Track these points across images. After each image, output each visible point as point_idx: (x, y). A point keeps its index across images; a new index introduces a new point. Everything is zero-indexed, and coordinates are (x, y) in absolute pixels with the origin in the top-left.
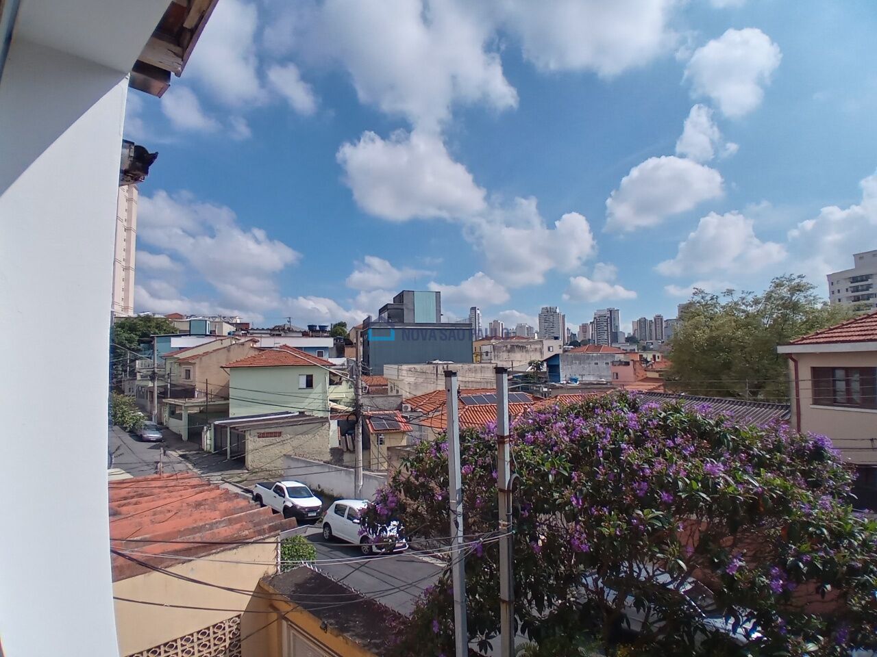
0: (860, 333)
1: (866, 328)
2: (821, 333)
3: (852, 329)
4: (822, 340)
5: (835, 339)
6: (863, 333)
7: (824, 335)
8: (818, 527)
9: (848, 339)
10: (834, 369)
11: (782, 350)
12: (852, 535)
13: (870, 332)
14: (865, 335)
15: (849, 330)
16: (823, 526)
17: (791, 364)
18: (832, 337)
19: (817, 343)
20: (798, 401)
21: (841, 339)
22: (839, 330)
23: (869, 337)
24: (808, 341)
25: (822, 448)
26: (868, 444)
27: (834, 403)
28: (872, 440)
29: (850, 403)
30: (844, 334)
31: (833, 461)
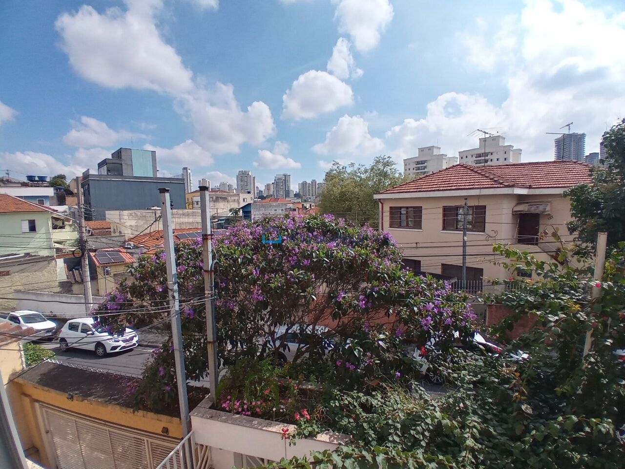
0: (415, 188)
1: (418, 185)
2: (396, 188)
3: (411, 186)
4: (395, 191)
5: (402, 191)
6: (416, 187)
7: (397, 189)
8: (382, 273)
9: (408, 190)
10: (401, 208)
11: (376, 197)
12: (399, 278)
13: (420, 187)
14: (417, 189)
15: (409, 186)
16: (385, 273)
17: (380, 205)
18: (401, 190)
19: (393, 193)
20: (382, 223)
21: (405, 191)
22: (404, 186)
23: (419, 190)
24: (389, 192)
25: (388, 239)
26: (415, 245)
27: (400, 226)
28: (417, 243)
29: (407, 226)
30: (407, 188)
31: (393, 246)
